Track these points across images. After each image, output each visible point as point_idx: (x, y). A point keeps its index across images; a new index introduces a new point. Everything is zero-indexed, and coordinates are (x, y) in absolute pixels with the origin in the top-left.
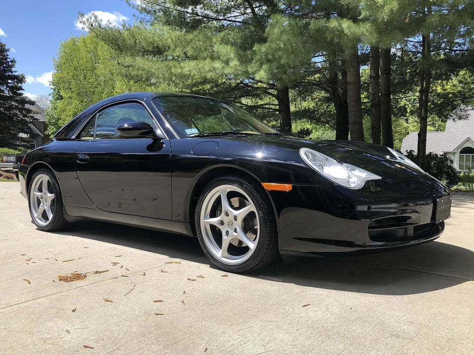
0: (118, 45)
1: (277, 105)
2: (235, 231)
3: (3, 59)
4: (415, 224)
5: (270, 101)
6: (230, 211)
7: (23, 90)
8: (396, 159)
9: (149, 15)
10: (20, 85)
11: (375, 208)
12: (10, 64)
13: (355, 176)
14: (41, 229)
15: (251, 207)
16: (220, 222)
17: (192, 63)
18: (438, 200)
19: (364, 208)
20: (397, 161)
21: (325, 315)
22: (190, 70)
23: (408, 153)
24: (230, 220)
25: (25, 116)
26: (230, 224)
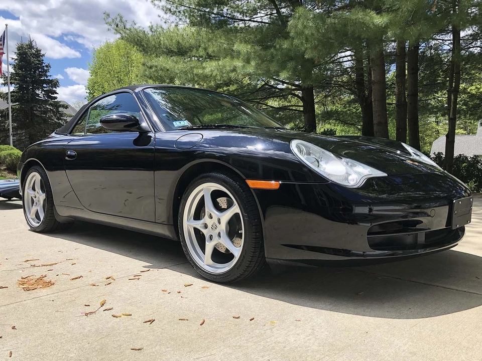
0: (143, 46)
1: (301, 106)
2: (219, 235)
3: (39, 64)
4: (426, 229)
5: (296, 103)
6: (213, 212)
7: (57, 93)
8: (410, 155)
9: (174, 16)
10: (54, 89)
11: (377, 210)
12: (45, 68)
13: (356, 172)
14: (34, 230)
15: (235, 209)
16: (203, 226)
17: (214, 64)
18: (454, 201)
19: (364, 210)
20: (411, 157)
21: (308, 339)
22: (212, 71)
23: (436, 155)
24: (214, 223)
25: (58, 119)
26: (214, 227)
